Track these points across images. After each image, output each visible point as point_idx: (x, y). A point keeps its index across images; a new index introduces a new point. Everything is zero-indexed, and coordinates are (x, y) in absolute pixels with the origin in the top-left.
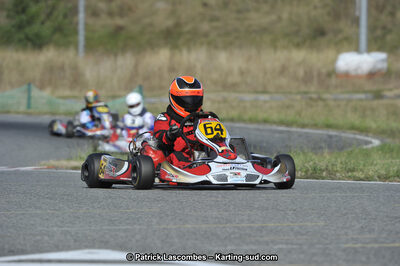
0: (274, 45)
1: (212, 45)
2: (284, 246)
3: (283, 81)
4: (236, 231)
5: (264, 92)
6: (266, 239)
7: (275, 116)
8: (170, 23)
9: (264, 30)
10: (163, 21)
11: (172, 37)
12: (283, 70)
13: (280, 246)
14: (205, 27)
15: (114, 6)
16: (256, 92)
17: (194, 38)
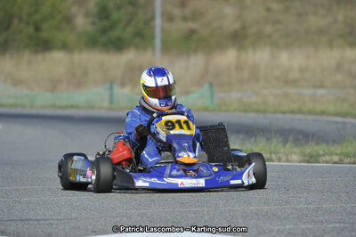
0: (330, 45)
1: (275, 46)
2: (338, 225)
3: (339, 77)
4: (294, 211)
5: (322, 86)
6: (321, 218)
7: (331, 109)
8: (237, 26)
9: (321, 31)
10: (230, 25)
11: (238, 38)
12: (339, 67)
13: (334, 225)
14: (269, 29)
15: (188, 11)
16: (315, 87)
17: (259, 39)
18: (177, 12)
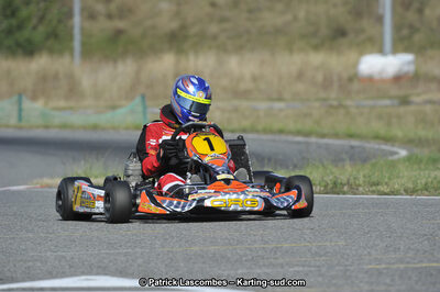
0: (290, 48)
1: (223, 49)
2: (301, 269)
3: (300, 87)
4: (248, 252)
5: (280, 99)
6: (281, 261)
7: (291, 126)
8: (174, 25)
9: (278, 31)
10: (167, 24)
11: (177, 40)
12: (300, 76)
13: (296, 269)
14: (213, 28)
15: (113, 6)
16: (271, 99)
17: (202, 41)
18: (100, 8)
